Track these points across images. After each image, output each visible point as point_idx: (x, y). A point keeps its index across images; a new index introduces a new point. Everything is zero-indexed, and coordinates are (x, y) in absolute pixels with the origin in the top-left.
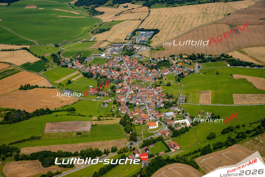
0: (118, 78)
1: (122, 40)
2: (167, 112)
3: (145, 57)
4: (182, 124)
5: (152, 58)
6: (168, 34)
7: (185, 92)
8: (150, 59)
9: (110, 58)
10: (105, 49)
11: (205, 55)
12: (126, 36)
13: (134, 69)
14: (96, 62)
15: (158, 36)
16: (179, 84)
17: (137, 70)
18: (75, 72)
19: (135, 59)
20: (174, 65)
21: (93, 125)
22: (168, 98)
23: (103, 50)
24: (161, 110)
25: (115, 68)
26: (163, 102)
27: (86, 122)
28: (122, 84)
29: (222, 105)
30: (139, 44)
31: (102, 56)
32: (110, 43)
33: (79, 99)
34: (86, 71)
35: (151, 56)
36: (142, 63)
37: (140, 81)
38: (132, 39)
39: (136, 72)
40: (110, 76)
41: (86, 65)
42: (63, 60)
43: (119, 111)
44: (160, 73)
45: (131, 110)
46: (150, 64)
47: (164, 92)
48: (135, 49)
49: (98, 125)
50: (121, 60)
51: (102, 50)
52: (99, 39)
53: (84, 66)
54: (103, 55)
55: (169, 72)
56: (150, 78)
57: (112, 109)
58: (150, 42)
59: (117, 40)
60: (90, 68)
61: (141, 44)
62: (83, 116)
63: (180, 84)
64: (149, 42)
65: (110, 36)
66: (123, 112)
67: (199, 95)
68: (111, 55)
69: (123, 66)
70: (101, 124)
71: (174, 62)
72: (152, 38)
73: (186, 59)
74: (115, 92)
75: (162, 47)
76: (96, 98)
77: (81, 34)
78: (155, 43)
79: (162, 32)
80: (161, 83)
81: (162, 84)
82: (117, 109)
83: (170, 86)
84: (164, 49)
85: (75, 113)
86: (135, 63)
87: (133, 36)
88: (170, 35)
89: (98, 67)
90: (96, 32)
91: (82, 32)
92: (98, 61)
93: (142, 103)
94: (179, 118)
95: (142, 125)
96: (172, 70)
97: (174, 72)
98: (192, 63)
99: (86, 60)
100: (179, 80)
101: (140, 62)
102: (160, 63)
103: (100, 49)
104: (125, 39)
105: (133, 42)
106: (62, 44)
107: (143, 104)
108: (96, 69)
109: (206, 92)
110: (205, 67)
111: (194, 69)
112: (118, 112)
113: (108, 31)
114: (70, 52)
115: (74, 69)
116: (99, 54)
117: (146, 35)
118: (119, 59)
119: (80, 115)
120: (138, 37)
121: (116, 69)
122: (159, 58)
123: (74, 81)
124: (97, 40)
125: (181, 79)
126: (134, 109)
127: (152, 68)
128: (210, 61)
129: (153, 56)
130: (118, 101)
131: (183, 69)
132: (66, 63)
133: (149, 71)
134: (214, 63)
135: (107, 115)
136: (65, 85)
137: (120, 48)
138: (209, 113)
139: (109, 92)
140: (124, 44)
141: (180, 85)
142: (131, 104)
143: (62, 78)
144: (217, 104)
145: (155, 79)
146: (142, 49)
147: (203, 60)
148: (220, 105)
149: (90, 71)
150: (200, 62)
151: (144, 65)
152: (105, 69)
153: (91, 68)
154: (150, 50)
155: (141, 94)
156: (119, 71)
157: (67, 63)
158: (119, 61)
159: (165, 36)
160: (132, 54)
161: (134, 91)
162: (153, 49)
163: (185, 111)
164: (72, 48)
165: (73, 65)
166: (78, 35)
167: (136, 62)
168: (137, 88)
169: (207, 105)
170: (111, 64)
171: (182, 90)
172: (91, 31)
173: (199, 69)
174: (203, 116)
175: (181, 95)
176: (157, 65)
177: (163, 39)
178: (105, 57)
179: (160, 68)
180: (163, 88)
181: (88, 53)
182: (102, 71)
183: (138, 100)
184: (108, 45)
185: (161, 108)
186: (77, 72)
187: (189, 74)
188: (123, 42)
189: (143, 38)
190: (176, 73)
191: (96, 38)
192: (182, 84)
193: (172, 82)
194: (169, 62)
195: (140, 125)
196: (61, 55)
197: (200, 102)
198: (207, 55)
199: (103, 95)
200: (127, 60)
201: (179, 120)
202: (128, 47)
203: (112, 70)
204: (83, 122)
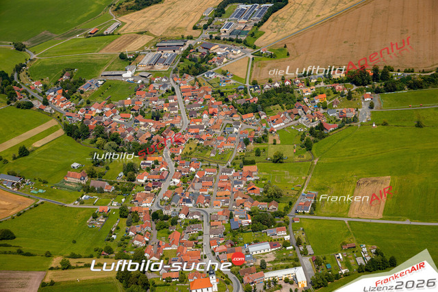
0: (149, 139)
1: (186, 29)
2: (256, 242)
3: (234, 77)
4: (287, 281)
5: (251, 81)
6: (308, 11)
7: (317, 181)
8: (248, 84)
9: (143, 82)
10: (137, 55)
11: (396, 69)
12: (198, 18)
13: (198, 112)
14: (105, 94)
15: (281, 16)
16: (307, 155)
17: (205, 116)
18: (47, 120)
19: (206, 84)
20: (306, 100)
21: (43, 285)
22: (267, 198)
23: (130, 59)
24: (240, 237)
25: (149, 110)
26: (250, 213)
27: (30, 274)
28: (157, 158)
29: (413, 223)
30: (227, 40)
31: (124, 75)
32: (153, 38)
33: (34, 202)
34: (74, 118)
35: (251, 73)
36: (222, 94)
37: (207, 148)
38: (211, 26)
39: (201, 122)
40: (132, 133)
41: (80, 102)
42: (24, 88)
43: (129, 238)
44: (264, 126)
45: (161, 235)
46: (242, 98)
47: (263, 180)
48: (215, 54)
49: (60, 283)
50: (171, 89)
51: (128, 59)
52: (130, 27)
53: (72, 104)
54: (128, 75)
55: (287, 121)
56: (232, 139)
57: (111, 232)
58: (256, 35)
59: (173, 29)
60: (87, 110)
61: (231, 40)
62: (28, 254)
63: (310, 157)
64: (252, 35)
65: (159, 19)
66: (136, 243)
67: (354, 190)
68: (146, 75)
69: (172, 106)
70: (66, 279)
71: (308, 92)
72: (265, 21)
73: (340, 81)
74: (134, 180)
75: (285, 47)
76: (78, 200)
77: (91, 12)
78: (269, 38)
79: (294, 4)
80: (258, 153)
81: (262, 158)
82: (127, 231)
83: (281, 162)
84: (288, 55)
85: (11, 246)
86: (205, 96)
87: (216, 19)
88: (314, 12)
89: (108, 109)
90: (127, 6)
91: (94, 8)
92: (112, 90)
93: (193, 214)
94: (281, 263)
95: (176, 282)
96: (298, 114)
97: (300, 120)
98: (356, 95)
99: (81, 88)
100: (308, 146)
101: (219, 91)
102: (267, 95)
103: (123, 57)
104: (195, 28)
105: (211, 36)
106: (34, 42)
107: (198, 217)
108: (101, 114)
109: (375, 181)
110: (390, 105)
111: (357, 110)
112: (126, 241)
113: (157, 5)
114: (46, 64)
115: (47, 113)
116: (118, 70)
117: (250, 13)
118: (165, 85)
119: (20, 252)
120: (228, 20)
121: (151, 115)
122: (270, 81)
123: (37, 148)
124: (123, 31)
125: (315, 142)
126: (169, 233)
127: (246, 109)
128: (406, 87)
129: (256, 73)
130: (134, 207)
131: (326, 111)
132: (30, 96)
133: (237, 117)
134: (418, 91)
135: (92, 252)
136: (11, 161)
137: (177, 52)
138: (370, 246)
139: (119, 180)
140: (189, 42)
141: (310, 160)
142: (166, 218)
143: (10, 138)
144: (398, 220)
145: (247, 142)
146: (231, 56)
147: (385, 86)
148: (407, 222)
149: (84, 119)
150: (377, 91)
151: (227, 100)
152: (124, 115)
153: (87, 112)
154: (251, 57)
155: (198, 186)
156: (157, 119)
157: (33, 97)
158: (166, 89)
159: (299, 14)
160: (202, 71)
161: (183, 178)
162: (260, 55)
163: (304, 240)
164: (57, 53)
165: (46, 103)
166: (81, 17)
167: (207, 93)
168: (192, 169)
169: (368, 221)
170: (142, 100)
171: (310, 176)
172: (114, 5)
173: (372, 112)
174: (349, 257)
175: (304, 190)
176: (260, 102)
177: (293, 26)
178: (130, 79)
179: (267, 109)
180: (260, 170)
181: (91, 68)
182: (114, 119)
183: (187, 205)
184: (147, 45)
185: (242, 232)
186: (53, 122)
187: (339, 128)
188: (186, 36)
189: (241, 24)
190: (306, 123)
191: (124, 24)
192: (315, 158)
193: (289, 151)
194: (292, 92)
195: (169, 285)
196: (22, 74)
197: (350, 214)
198: (399, 71)
199: (101, 191)
200: (185, 87)
201: (282, 268)
202: (197, 50)
203: (140, 117)
204: (19, 274)
